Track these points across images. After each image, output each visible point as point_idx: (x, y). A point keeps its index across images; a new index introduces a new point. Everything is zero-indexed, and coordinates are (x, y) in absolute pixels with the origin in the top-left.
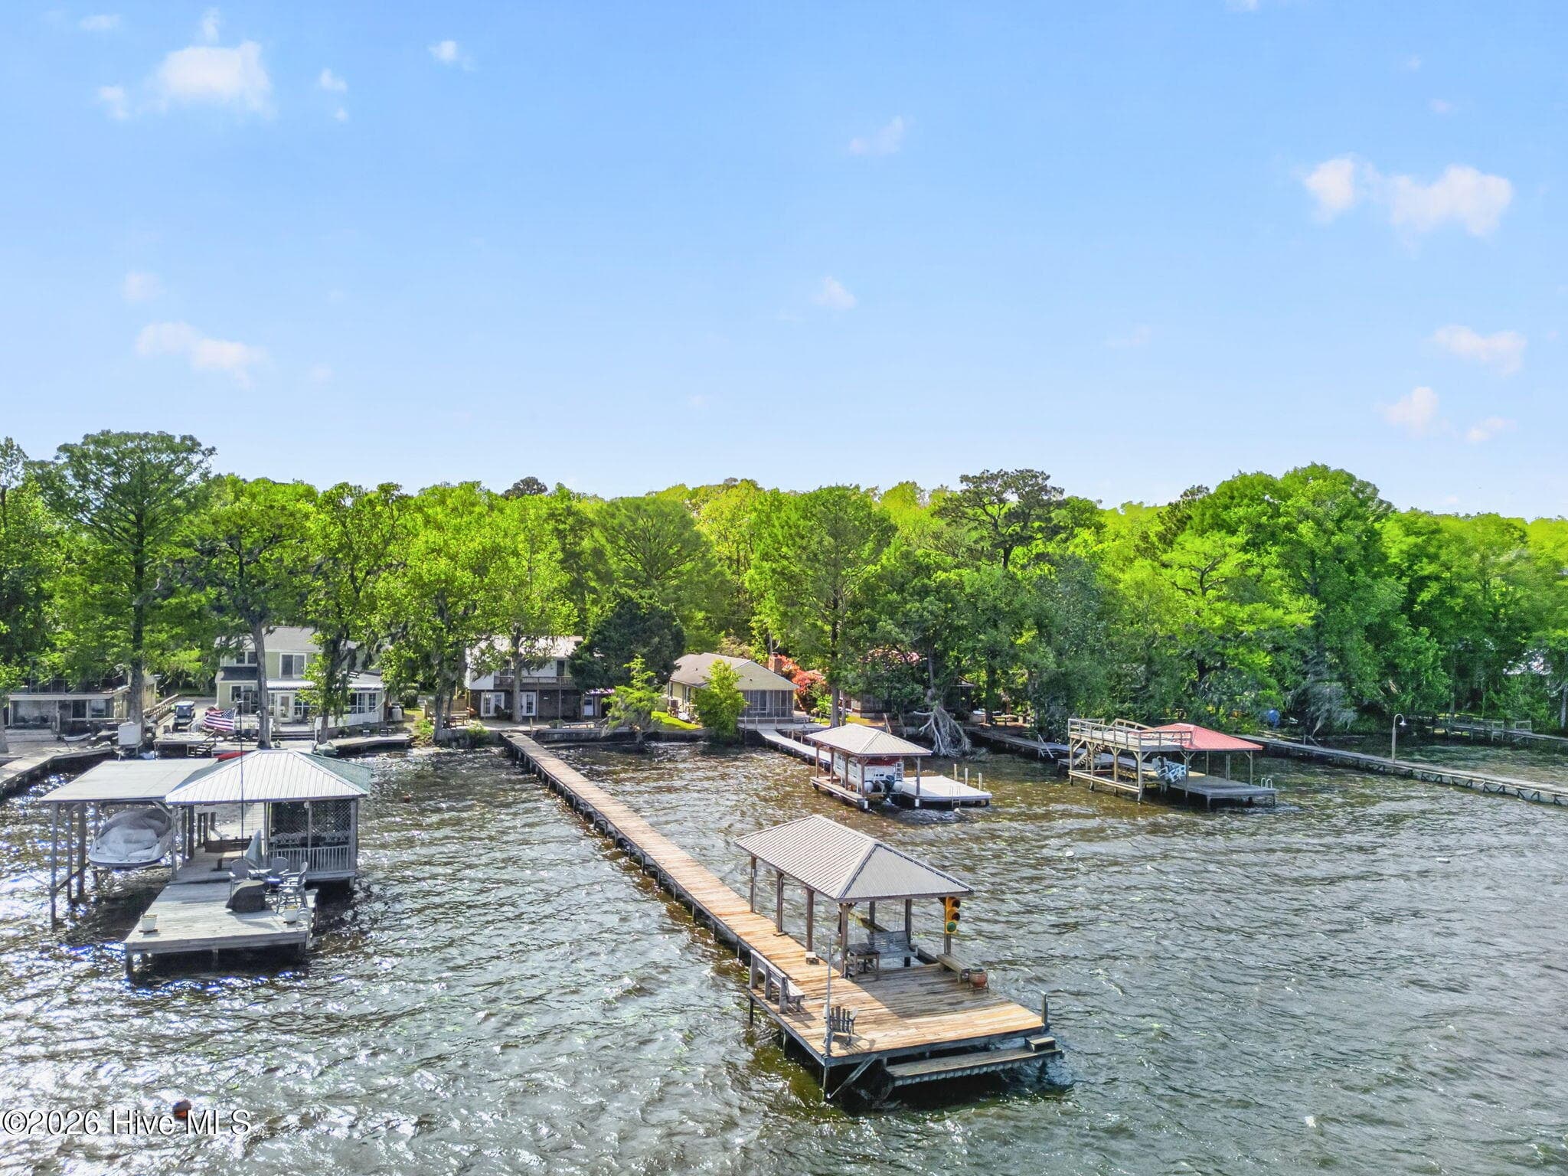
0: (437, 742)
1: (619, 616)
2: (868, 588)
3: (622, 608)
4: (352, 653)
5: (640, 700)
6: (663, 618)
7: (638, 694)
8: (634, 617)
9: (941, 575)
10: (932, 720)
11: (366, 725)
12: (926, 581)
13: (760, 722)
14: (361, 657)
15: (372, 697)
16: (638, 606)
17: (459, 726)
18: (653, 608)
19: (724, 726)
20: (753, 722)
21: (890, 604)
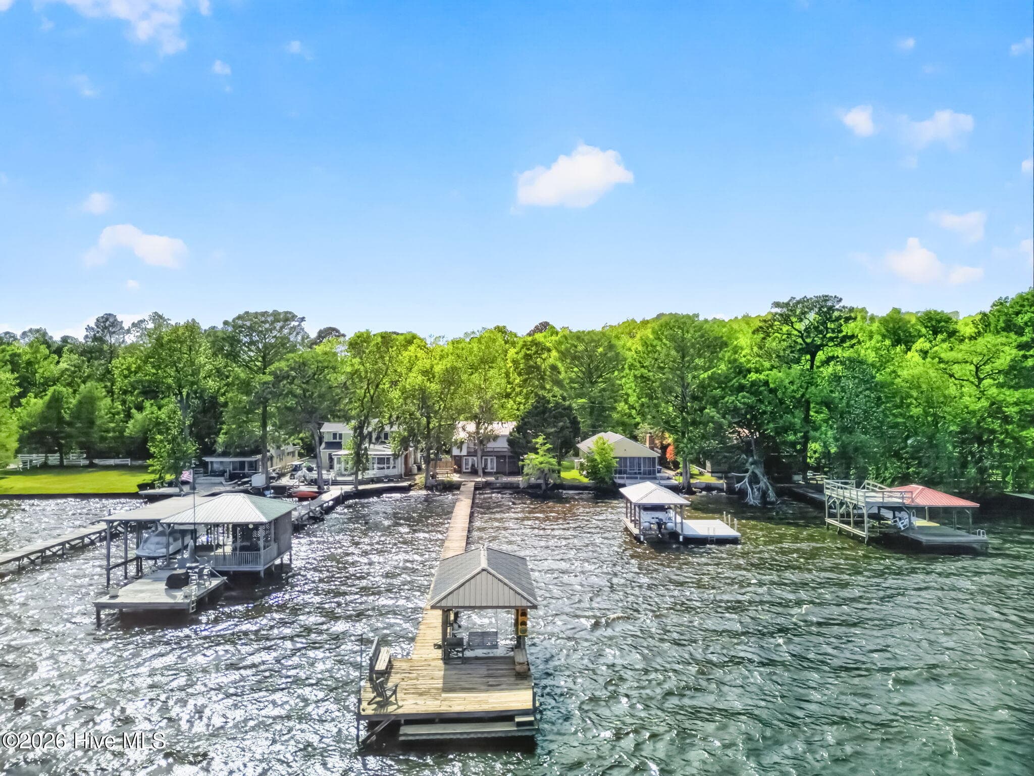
0: (427, 487)
1: (536, 408)
2: (702, 386)
3: (538, 402)
4: (370, 434)
5: (541, 463)
6: (565, 409)
7: (541, 459)
8: (545, 410)
9: (753, 376)
10: (746, 480)
11: (386, 477)
12: (743, 381)
13: (627, 478)
14: (374, 436)
15: (388, 459)
16: (548, 402)
17: (440, 477)
18: (557, 403)
19: (602, 480)
20: (623, 478)
21: (714, 397)
